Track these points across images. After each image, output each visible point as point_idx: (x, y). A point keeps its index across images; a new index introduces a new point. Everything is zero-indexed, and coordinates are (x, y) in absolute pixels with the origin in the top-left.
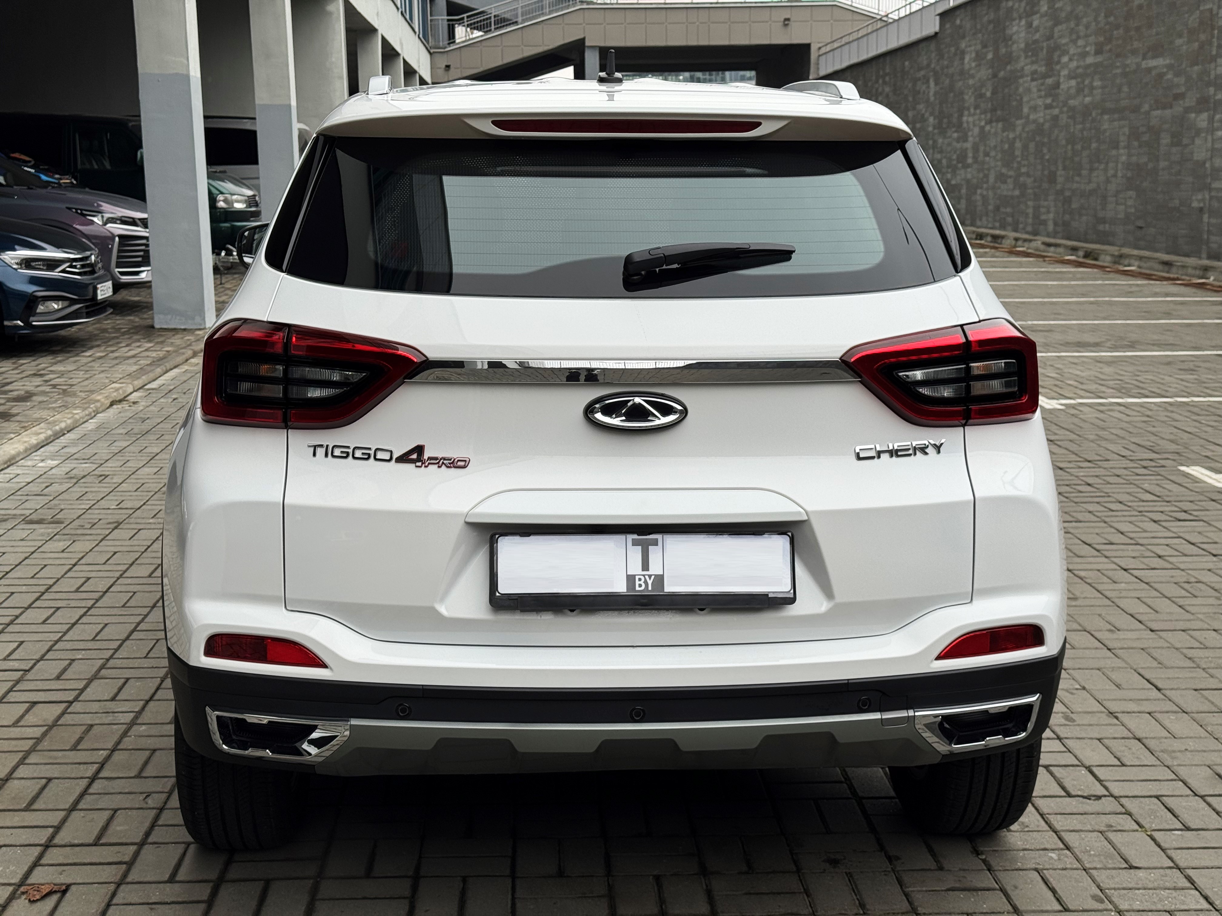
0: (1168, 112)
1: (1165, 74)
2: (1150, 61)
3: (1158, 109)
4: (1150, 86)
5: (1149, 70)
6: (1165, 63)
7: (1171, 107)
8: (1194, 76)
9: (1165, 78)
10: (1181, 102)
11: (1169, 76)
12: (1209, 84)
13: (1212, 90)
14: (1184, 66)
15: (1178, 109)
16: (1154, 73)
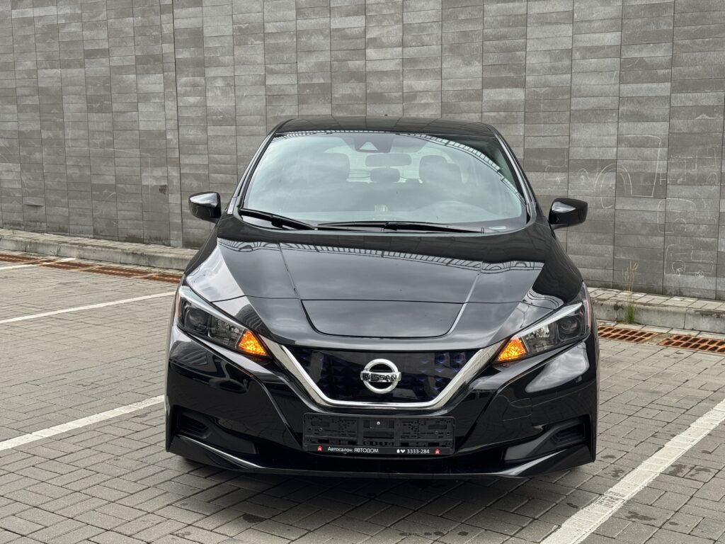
0: (76, 72)
1: (64, 26)
2: (29, 10)
3: (53, 67)
4: (32, 40)
5: (30, 21)
6: (61, 13)
7: (82, 65)
8: (129, 30)
9: (66, 30)
10: (104, 60)
11: (74, 28)
12: (162, 39)
13: (168, 48)
14: (102, 16)
15: (98, 68)
16: (39, 25)
